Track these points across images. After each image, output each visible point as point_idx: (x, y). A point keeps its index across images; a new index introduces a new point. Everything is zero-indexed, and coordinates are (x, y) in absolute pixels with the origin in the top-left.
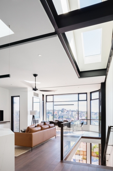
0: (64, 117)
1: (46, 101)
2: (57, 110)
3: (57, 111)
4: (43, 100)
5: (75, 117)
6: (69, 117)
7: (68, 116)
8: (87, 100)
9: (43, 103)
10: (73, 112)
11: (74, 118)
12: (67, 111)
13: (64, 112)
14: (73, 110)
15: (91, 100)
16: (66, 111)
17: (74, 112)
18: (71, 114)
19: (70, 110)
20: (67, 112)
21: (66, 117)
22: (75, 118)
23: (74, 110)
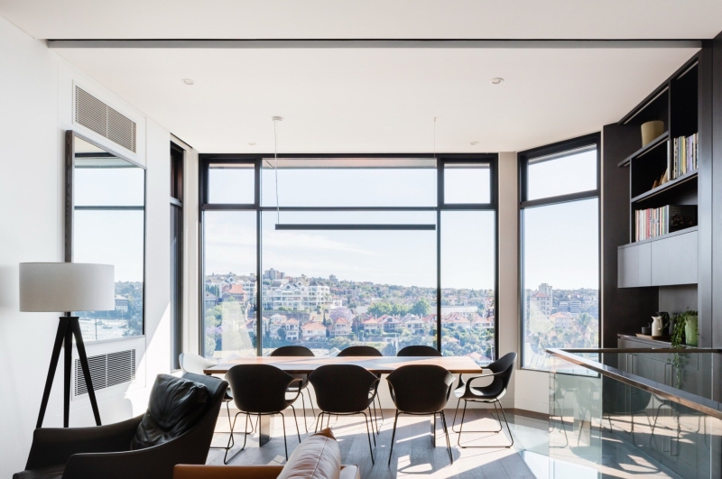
0: (276, 308)
1: (204, 204)
2: (242, 278)
3: (242, 282)
4: (177, 191)
5: (326, 307)
6: (301, 308)
7: (296, 304)
8: (494, 205)
9: (178, 211)
10: (319, 287)
11: (321, 310)
12: (290, 282)
13: (278, 285)
14: (316, 277)
15: (523, 202)
16: (284, 282)
17: (322, 284)
18: (308, 296)
19: (303, 276)
20: (292, 287)
21: (283, 306)
22: (326, 311)
23: (320, 279)
